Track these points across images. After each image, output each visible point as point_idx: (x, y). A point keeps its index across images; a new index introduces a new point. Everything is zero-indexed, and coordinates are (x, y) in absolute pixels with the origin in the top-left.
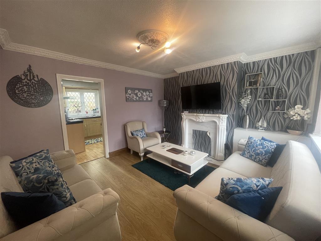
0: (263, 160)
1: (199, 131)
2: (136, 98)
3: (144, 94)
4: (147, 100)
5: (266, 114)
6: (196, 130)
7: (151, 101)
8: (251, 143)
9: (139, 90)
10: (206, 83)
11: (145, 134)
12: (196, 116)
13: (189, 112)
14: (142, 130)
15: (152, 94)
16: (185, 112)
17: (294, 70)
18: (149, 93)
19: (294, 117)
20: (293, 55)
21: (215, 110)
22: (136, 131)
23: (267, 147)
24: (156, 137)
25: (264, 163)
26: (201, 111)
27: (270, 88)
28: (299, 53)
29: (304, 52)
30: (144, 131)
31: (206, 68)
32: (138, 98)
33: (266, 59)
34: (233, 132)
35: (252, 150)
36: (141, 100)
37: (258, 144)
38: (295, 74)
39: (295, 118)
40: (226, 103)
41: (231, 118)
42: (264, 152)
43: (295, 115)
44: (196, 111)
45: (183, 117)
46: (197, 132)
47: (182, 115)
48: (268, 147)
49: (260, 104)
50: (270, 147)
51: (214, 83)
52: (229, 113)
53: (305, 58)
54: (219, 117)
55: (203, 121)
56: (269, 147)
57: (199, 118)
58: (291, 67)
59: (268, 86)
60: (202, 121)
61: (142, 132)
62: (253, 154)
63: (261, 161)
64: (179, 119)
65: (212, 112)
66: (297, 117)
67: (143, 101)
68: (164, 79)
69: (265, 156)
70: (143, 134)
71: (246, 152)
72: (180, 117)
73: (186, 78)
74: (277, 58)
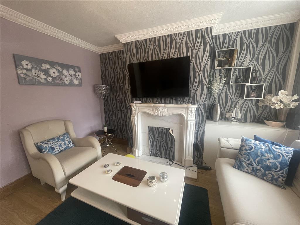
0: (279, 177)
1: (158, 128)
2: (46, 79)
3: (65, 72)
4: (71, 84)
5: (237, 102)
6: (152, 127)
7: (80, 85)
8: (251, 149)
9: (53, 64)
10: (166, 58)
11: (69, 142)
12: (154, 107)
13: (142, 103)
14: (63, 135)
15: (80, 74)
16: (135, 102)
17: (270, 47)
18: (76, 72)
19: (276, 105)
20: (270, 27)
21: (179, 98)
22: (49, 140)
23: (281, 156)
24: (92, 146)
25: (282, 183)
26: (159, 101)
27: (243, 68)
28: (277, 26)
29: (282, 25)
30: (70, 137)
31: (165, 36)
32: (51, 78)
33: (238, 32)
34: (204, 127)
35: (256, 161)
36: (57, 82)
37: (263, 150)
38: (272, 53)
39: (277, 107)
40: (194, 87)
41: (202, 109)
42: (279, 166)
43: (277, 103)
44: (152, 101)
45: (133, 109)
46: (154, 130)
47: (132, 107)
48: (283, 155)
49: (231, 90)
50: (287, 156)
51: (178, 59)
52: (199, 101)
53: (284, 32)
54: (188, 108)
55: (164, 114)
56: (285, 156)
57: (158, 111)
58: (267, 43)
59: (240, 66)
60: (162, 114)
61: (63, 140)
62: (259, 168)
63: (276, 180)
64: (127, 113)
65: (174, 101)
66: (280, 106)
67: (63, 84)
68: (100, 54)
69: (281, 172)
70: (65, 144)
71: (244, 163)
72: (129, 110)
73: (135, 52)
74: (251, 30)
